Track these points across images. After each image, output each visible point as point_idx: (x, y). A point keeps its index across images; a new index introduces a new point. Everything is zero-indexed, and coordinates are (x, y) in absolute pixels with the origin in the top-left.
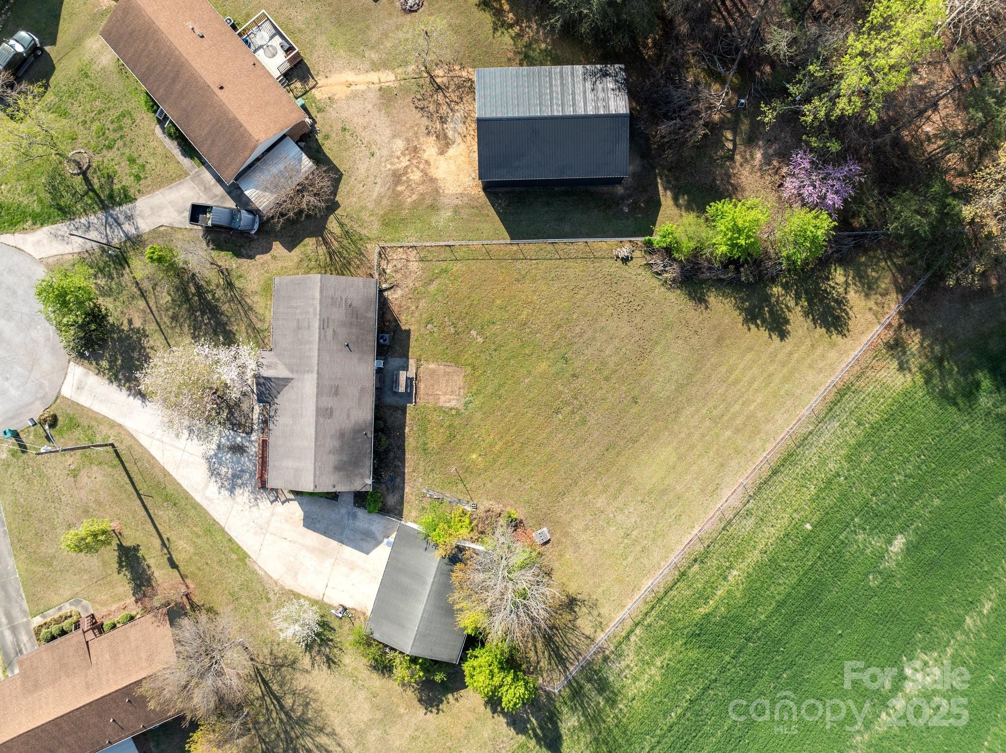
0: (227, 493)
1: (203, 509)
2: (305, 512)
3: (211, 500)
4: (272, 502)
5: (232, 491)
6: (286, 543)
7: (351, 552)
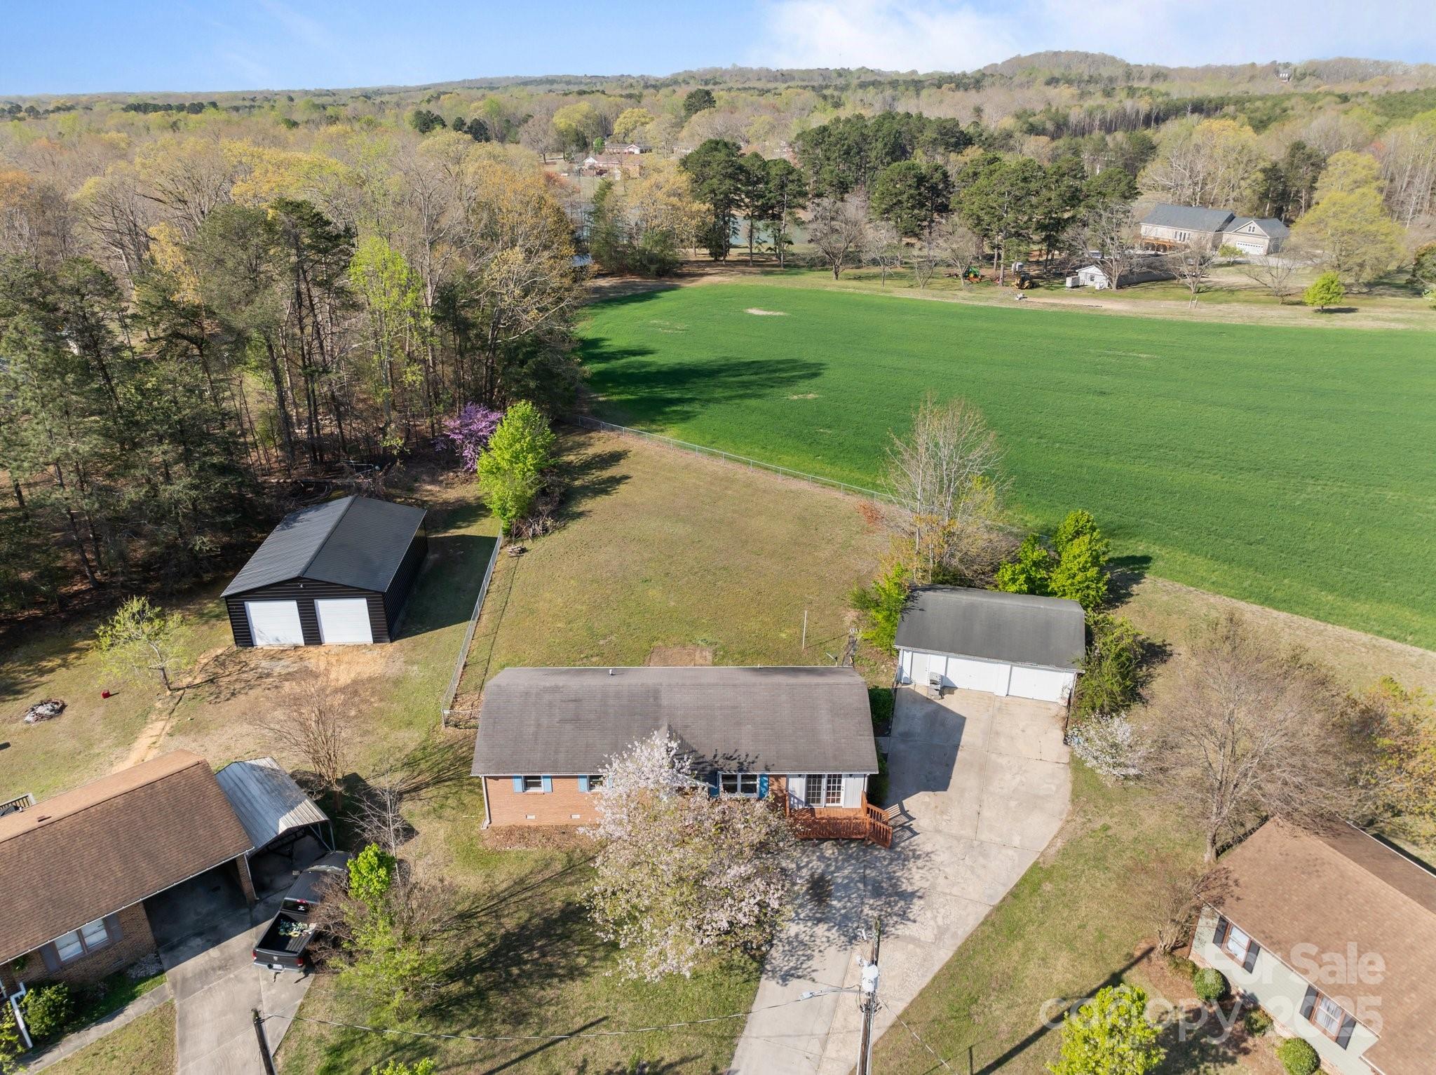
0: (917, 903)
1: (965, 943)
2: (918, 790)
3: (941, 932)
4: (915, 834)
5: (909, 897)
6: (986, 813)
7: (969, 737)
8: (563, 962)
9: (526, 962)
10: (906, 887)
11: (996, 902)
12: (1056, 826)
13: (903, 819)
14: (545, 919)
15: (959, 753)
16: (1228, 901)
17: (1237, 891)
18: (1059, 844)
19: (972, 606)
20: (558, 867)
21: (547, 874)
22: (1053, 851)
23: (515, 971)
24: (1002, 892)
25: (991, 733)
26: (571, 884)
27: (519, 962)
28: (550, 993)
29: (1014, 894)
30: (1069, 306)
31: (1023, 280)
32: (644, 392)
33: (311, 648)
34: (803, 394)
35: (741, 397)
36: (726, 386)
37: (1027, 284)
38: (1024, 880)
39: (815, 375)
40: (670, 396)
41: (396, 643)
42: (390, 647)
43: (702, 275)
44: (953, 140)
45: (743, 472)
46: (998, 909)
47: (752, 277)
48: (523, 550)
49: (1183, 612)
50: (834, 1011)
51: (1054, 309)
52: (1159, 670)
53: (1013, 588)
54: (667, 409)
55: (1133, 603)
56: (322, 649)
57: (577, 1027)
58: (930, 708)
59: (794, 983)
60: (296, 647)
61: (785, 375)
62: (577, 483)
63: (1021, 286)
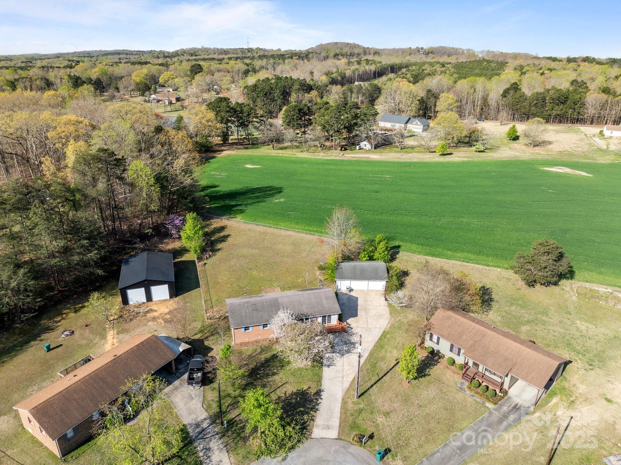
0: (357, 344)
2: (350, 318)
4: (352, 328)
5: (354, 343)
6: (369, 321)
7: (360, 302)
8: (270, 372)
9: (261, 374)
10: (352, 341)
11: (376, 341)
12: (387, 322)
13: (348, 325)
14: (261, 363)
15: (359, 307)
16: (432, 329)
17: (433, 326)
18: (389, 325)
19: (355, 266)
20: (259, 350)
21: (257, 353)
22: (388, 327)
23: (258, 376)
24: (377, 339)
25: (366, 300)
26: (264, 354)
27: (259, 374)
28: (270, 379)
29: (380, 339)
30: (359, 157)
31: (342, 148)
32: (222, 203)
33: (149, 303)
34: (278, 200)
35: (258, 202)
36: (250, 198)
37: (343, 149)
38: (382, 335)
39: (280, 192)
40: (232, 204)
41: (177, 298)
42: (176, 299)
43: (222, 151)
44: (305, 88)
45: (270, 230)
46: (377, 343)
47: (241, 150)
48: (205, 264)
49: (411, 261)
50: (343, 371)
51: (355, 159)
52: (407, 278)
53: (364, 259)
54: (234, 209)
55: (397, 260)
56: (152, 303)
57: (280, 385)
58: (347, 296)
59: (331, 367)
60: (144, 303)
61: (270, 192)
62: (213, 239)
63: (341, 150)
